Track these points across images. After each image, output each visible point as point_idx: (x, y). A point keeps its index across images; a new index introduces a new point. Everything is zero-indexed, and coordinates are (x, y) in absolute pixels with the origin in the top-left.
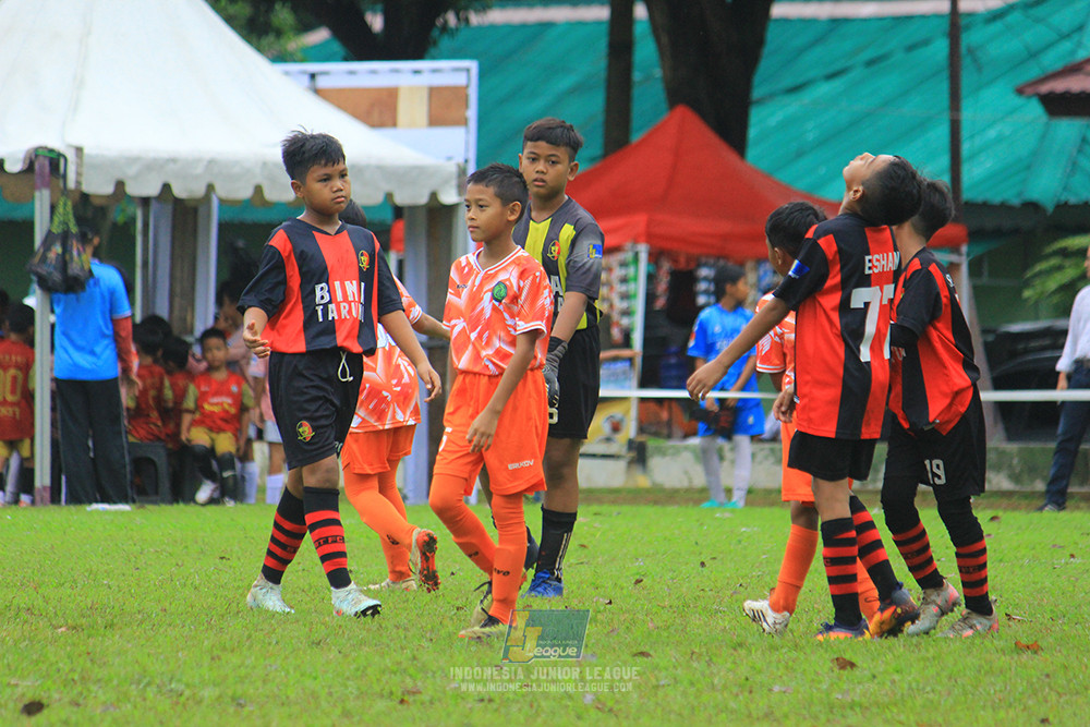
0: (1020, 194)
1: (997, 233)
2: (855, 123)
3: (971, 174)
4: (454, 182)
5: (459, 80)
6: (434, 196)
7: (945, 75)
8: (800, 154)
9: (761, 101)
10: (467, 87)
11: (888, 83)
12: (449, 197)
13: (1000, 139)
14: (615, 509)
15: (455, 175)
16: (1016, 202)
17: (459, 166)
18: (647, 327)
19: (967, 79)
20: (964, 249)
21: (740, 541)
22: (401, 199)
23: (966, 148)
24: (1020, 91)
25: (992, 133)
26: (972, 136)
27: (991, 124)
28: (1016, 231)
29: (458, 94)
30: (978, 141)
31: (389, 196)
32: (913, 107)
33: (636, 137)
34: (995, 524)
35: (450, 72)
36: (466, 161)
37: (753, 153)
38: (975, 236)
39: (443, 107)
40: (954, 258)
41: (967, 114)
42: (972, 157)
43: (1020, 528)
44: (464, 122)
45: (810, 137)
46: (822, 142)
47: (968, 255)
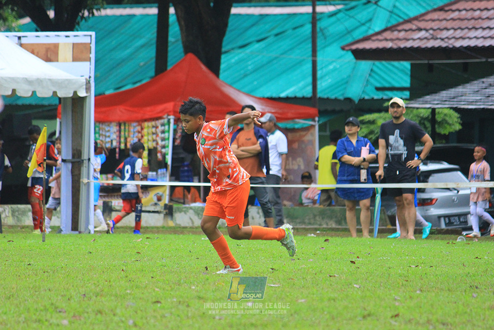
0: (343, 94)
1: (334, 112)
2: (270, 62)
3: (322, 85)
4: (84, 87)
5: (87, 40)
6: (75, 93)
7: (310, 40)
8: (245, 76)
9: (226, 52)
10: (91, 43)
11: (285, 44)
12: (82, 93)
13: (335, 69)
14: (156, 235)
15: (85, 83)
16: (341, 98)
17: (86, 79)
18: (173, 154)
19: (320, 42)
20: (317, 119)
21: (210, 251)
22: (61, 94)
23: (319, 74)
24: (343, 48)
25: (331, 67)
26: (322, 69)
27: (330, 64)
28: (341, 111)
29: (87, 46)
30: (324, 70)
31: (55, 93)
32: (295, 55)
33: (169, 68)
34: (326, 243)
35: (83, 37)
36: (90, 77)
37: (223, 75)
38: (321, 113)
39: (79, 53)
40: (312, 123)
41: (319, 58)
42: (322, 78)
43: (337, 245)
44: (90, 60)
45: (250, 68)
46: (255, 70)
47: (318, 121)
